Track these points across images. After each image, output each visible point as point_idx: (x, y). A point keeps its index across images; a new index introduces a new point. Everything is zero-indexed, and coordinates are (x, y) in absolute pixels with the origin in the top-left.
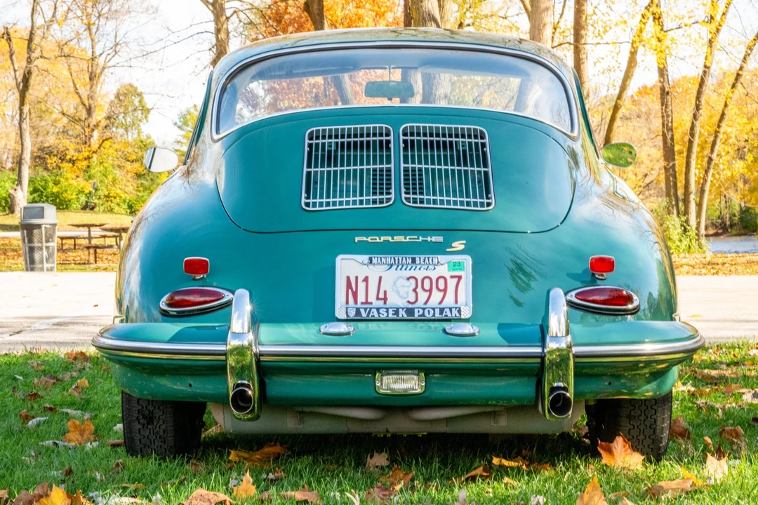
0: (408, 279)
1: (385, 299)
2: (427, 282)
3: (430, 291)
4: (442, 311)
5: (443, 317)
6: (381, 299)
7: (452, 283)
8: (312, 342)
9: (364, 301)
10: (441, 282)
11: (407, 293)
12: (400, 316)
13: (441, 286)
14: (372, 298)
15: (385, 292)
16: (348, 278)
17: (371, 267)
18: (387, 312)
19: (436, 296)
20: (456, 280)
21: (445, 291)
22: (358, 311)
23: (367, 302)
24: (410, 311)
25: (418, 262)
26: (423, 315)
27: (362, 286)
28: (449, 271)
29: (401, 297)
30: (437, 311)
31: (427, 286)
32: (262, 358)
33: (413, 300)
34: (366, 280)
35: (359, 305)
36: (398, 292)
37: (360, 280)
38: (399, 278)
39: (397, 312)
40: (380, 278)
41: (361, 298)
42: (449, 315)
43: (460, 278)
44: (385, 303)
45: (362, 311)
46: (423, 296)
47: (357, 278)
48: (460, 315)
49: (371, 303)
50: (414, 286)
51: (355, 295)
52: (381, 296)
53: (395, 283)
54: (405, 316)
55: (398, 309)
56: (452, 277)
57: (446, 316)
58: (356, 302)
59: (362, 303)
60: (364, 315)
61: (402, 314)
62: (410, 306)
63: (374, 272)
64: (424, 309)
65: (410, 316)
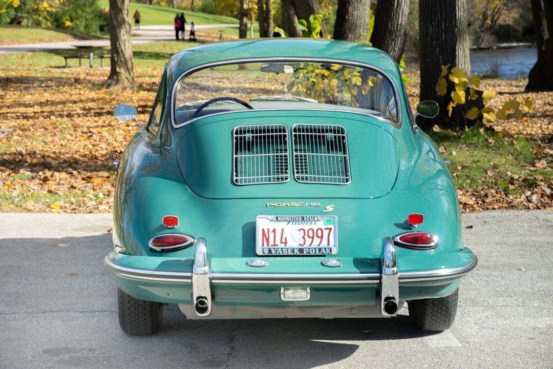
0: (299, 230)
1: (286, 243)
2: (311, 232)
3: (313, 238)
4: (320, 250)
5: (320, 254)
6: (283, 243)
7: (326, 232)
8: (244, 271)
9: (273, 244)
10: (319, 232)
11: (299, 239)
12: (295, 253)
13: (320, 235)
14: (278, 242)
15: (286, 238)
16: (263, 230)
17: (277, 223)
18: (287, 251)
19: (317, 241)
20: (328, 231)
21: (322, 237)
22: (270, 251)
23: (275, 245)
24: (301, 250)
25: (305, 219)
26: (309, 252)
27: (271, 235)
28: (324, 225)
29: (296, 241)
30: (317, 250)
31: (311, 235)
32: (213, 281)
33: (302, 243)
34: (274, 231)
35: (270, 247)
36: (294, 238)
37: (271, 231)
38: (294, 230)
39: (293, 251)
40: (283, 230)
41: (271, 242)
42: (325, 253)
43: (330, 229)
44: (286, 245)
45: (273, 250)
46: (308, 241)
47: (268, 230)
48: (331, 252)
49: (277, 245)
50: (303, 235)
51: (268, 240)
52: (283, 241)
53: (291, 232)
54: (298, 253)
55: (294, 249)
56: (326, 229)
57: (323, 253)
58: (268, 245)
59: (272, 245)
60: (274, 253)
61: (296, 252)
62: (301, 247)
63: (279, 226)
64: (309, 249)
65: (301, 253)
